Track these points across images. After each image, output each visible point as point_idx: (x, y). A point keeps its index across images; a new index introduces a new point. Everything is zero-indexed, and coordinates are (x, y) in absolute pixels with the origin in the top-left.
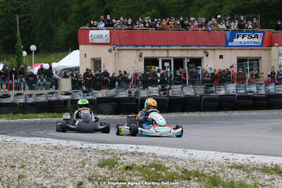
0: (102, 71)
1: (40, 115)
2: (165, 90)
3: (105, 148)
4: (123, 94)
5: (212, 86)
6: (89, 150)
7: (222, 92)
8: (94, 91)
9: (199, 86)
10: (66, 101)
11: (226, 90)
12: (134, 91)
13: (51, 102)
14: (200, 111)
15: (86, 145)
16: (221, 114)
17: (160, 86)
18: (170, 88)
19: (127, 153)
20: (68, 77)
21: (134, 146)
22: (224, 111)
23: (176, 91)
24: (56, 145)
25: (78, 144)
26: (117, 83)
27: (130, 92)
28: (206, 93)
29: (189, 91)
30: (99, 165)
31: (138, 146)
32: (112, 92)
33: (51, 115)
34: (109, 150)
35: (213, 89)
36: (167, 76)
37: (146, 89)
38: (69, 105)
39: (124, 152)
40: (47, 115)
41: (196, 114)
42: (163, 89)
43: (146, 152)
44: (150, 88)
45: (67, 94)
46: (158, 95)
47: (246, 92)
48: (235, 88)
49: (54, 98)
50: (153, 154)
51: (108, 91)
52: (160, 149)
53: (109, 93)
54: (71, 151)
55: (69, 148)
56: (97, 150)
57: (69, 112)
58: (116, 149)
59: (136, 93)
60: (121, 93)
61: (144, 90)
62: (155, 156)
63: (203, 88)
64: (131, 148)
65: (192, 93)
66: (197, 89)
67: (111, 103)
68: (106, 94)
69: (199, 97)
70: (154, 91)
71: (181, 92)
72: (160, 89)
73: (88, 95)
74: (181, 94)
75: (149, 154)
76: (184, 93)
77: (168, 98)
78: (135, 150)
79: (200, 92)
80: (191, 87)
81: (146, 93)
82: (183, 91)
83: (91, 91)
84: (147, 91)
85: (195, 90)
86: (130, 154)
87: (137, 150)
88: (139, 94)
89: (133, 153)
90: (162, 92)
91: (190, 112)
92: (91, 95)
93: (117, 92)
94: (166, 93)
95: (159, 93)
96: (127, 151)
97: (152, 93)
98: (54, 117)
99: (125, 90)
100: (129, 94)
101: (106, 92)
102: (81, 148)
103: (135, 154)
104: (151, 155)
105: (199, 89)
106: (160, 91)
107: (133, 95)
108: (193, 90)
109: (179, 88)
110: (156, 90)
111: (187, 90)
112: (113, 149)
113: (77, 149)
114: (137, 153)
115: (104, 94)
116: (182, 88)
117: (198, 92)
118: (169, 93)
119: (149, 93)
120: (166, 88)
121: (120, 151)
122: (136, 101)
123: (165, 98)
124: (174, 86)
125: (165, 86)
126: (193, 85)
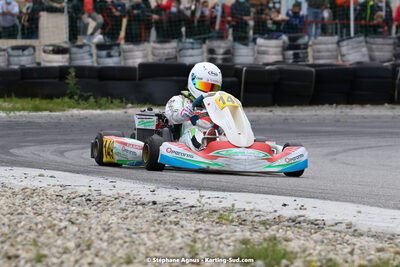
2: (297, 47)
3: (216, 205)
4: (195, 55)
8: (124, 46)
9: (379, 41)
12: (221, 47)
17: (285, 38)
19: (278, 221)
21: (288, 200)
23: (324, 50)
24: (84, 190)
27: (211, 51)
28: (398, 56)
29: (354, 53)
31: (301, 201)
32: (169, 48)
33: (28, 102)
34: (232, 210)
37: (251, 45)
38: (71, 80)
39: (270, 217)
40: (19, 103)
41: (385, 111)
42: (293, 45)
44: (260, 41)
45: (58, 50)
46: (280, 58)
49: (25, 60)
50: (349, 226)
51: (158, 45)
52: (360, 212)
53: (162, 51)
54: (130, 210)
55: (124, 202)
56: (198, 209)
57: (71, 97)
58: (247, 209)
59: (227, 52)
60: (190, 52)
61: (246, 45)
62: (355, 230)
63: (389, 44)
64: (285, 205)
65: (364, 55)
66: (374, 46)
67: (175, 78)
68: (154, 55)
69: (390, 68)
70: (272, 50)
71: (335, 53)
72: (286, 45)
73: (109, 56)
74: (337, 58)
75: (336, 224)
76: (343, 56)
77: (313, 70)
78: (296, 213)
79: (382, 54)
80: (361, 42)
81: (251, 53)
82: (340, 51)
83: (118, 45)
84: (253, 49)
85: (370, 50)
86: (286, 223)
87: (302, 213)
88: (233, 55)
89: (293, 221)
90: (291, 52)
91: (368, 106)
92: (117, 54)
93: (180, 50)
94: (301, 55)
95: (283, 55)
96: (277, 214)
97: (264, 53)
98: (37, 109)
99: (201, 44)
100: (210, 56)
101: (154, 48)
102: (154, 203)
103: (299, 223)
104: (342, 227)
105: (380, 46)
106: (285, 48)
107: (220, 57)
108: (364, 50)
109: (332, 43)
110: (276, 47)
111: (353, 48)
112: (236, 207)
113: (143, 204)
114: (305, 221)
115: (150, 53)
116: (338, 43)
117: (377, 54)
118: (307, 57)
119: (259, 53)
120: (301, 41)
121: (258, 213)
122: (235, 76)
123: (307, 68)
124: (320, 39)
125: (297, 38)
126: (366, 36)
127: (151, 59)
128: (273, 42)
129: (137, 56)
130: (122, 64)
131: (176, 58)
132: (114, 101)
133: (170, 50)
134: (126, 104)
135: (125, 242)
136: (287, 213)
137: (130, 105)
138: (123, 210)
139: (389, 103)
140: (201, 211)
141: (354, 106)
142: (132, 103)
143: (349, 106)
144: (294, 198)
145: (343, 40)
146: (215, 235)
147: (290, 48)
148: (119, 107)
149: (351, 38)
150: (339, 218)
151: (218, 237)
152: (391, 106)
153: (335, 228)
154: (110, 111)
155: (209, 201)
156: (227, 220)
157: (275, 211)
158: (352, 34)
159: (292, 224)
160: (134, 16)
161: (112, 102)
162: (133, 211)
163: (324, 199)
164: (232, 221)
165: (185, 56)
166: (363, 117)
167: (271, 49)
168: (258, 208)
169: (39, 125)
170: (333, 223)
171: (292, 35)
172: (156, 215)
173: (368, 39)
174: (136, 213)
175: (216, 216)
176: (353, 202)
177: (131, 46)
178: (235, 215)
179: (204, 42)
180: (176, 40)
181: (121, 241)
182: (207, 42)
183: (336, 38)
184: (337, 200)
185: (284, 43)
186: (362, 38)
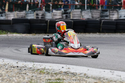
2: (67, 13)
3: (39, 67)
4: (32, 16)
5: (106, 11)
7: (115, 17)
8: (7, 13)
9: (95, 11)
11: (118, 14)
12: (40, 13)
14: (100, 32)
16: (118, 35)
17: (63, 10)
19: (60, 73)
22: (120, 32)
27: (37, 15)
28: (101, 16)
34: (44, 69)
35: (108, 13)
39: (58, 72)
41: (97, 35)
42: (65, 12)
51: (19, 12)
52: (88, 70)
53: (20, 14)
54: (9, 69)
55: (7, 66)
56: (33, 69)
58: (50, 69)
59: (43, 15)
60: (30, 15)
61: (49, 12)
62: (87, 76)
63: (99, 12)
64: (63, 67)
65: (90, 16)
66: (93, 13)
67: (25, 24)
68: (17, 16)
69: (99, 20)
71: (80, 15)
72: (63, 13)
73: (2, 16)
74: (81, 17)
75: (81, 74)
76: (83, 16)
77: (72, 21)
78: (67, 70)
79: (96, 16)
80: (89, 11)
81: (51, 15)
82: (82, 15)
83: (5, 12)
84: (52, 14)
85: (92, 14)
86: (63, 74)
87: (69, 70)
88: (45, 16)
89: (66, 73)
90: (65, 15)
91: (91, 33)
92: (4, 15)
93: (27, 14)
94: (68, 16)
95: (62, 16)
96: (60, 71)
97: (56, 15)
99: (34, 12)
100: (37, 16)
101: (17, 13)
102: (18, 67)
103: (68, 73)
104: (83, 75)
105: (95, 13)
106: (63, 14)
107: (40, 17)
108: (90, 14)
109: (79, 12)
110: (60, 13)
111: (86, 14)
112: (46, 68)
113: (14, 67)
114: (70, 73)
115: (16, 15)
116: (81, 12)
117: (94, 16)
118: (70, 16)
119: (54, 15)
120: (68, 11)
121: (53, 70)
122: (46, 23)
123: (70, 21)
124: (75, 10)
126: (91, 9)
127: (16, 17)
128: (59, 12)
129: (12, 16)
130: (6, 19)
131: (25, 17)
132: (4, 32)
133: (23, 14)
134: (8, 32)
135: (7, 80)
136: (64, 70)
137: (9, 33)
138: (7, 69)
139: (98, 33)
140: (34, 70)
141: (87, 33)
142: (10, 32)
143: (85, 34)
144: (66, 65)
145: (83, 11)
146: (39, 78)
148: (5, 34)
149: (86, 10)
150: (81, 72)
151: (40, 79)
152: (99, 33)
153: (80, 75)
154: (2, 35)
155: (37, 66)
156: (43, 72)
157: (60, 70)
158: (86, 9)
159: (65, 74)
160: (10, 2)
161: (3, 32)
162: (10, 70)
163: (76, 65)
164: (45, 73)
165: (28, 16)
166: (90, 37)
167: (58, 14)
168: (53, 68)
170: (79, 73)
171: (65, 9)
172: (18, 71)
173: (91, 11)
174: (11, 70)
175: (39, 71)
176: (86, 66)
177: (9, 13)
178: (45, 71)
179: (35, 11)
180: (25, 11)
181: (6, 80)
182: (36, 11)
183: (80, 10)
184: (81, 66)
185: (62, 12)
186: (89, 10)
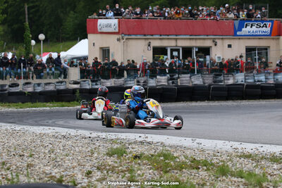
0: (111, 61)
1: (48, 104)
2: (174, 79)
3: (113, 137)
4: (132, 83)
5: (220, 75)
6: (98, 138)
7: (231, 81)
9: (207, 76)
10: (74, 91)
11: (234, 79)
12: (142, 80)
13: (59, 92)
14: (209, 100)
15: (94, 135)
16: (230, 103)
18: (179, 78)
19: (135, 143)
20: (76, 66)
21: (143, 135)
22: (233, 100)
23: (185, 80)
25: (87, 133)
26: (125, 72)
27: (138, 82)
28: (214, 82)
29: (197, 80)
30: (108, 154)
31: (147, 135)
32: (120, 82)
33: (60, 104)
34: (118, 139)
35: (222, 78)
36: (176, 65)
38: (78, 94)
39: (133, 141)
40: (56, 104)
41: (204, 104)
43: (155, 141)
44: (158, 77)
45: (75, 83)
46: (166, 84)
47: (255, 81)
48: (243, 77)
49: (62, 87)
50: (162, 143)
52: (168, 138)
53: (118, 82)
54: (79, 140)
55: (78, 137)
56: (106, 139)
57: (77, 101)
58: (125, 138)
59: (145, 82)
60: (129, 82)
62: (164, 145)
63: (211, 77)
64: (140, 137)
65: (201, 82)
66: (205, 78)
67: (120, 92)
68: (115, 84)
69: (208, 86)
70: (163, 81)
71: (189, 81)
73: (96, 85)
74: (190, 83)
75: (157, 143)
76: (192, 82)
78: (143, 140)
79: (208, 81)
80: (199, 77)
81: (154, 82)
82: (191, 80)
84: (155, 80)
85: (203, 79)
86: (138, 143)
87: (145, 139)
88: (147, 83)
90: (171, 81)
91: (199, 102)
92: (99, 84)
93: (126, 82)
94: (175, 82)
95: (168, 82)
96: (136, 140)
97: (160, 82)
98: (63, 106)
101: (115, 81)
102: (90, 137)
103: (143, 143)
104: (159, 144)
105: (207, 78)
106: (168, 80)
107: (142, 84)
108: (201, 80)
109: (188, 77)
110: (165, 79)
112: (121, 138)
113: (85, 138)
114: (145, 142)
115: (113, 83)
116: (190, 77)
117: (206, 81)
118: (178, 83)
119: (158, 82)
120: (175, 77)
121: (128, 140)
123: (174, 87)
124: (183, 75)
125: (173, 76)
127: (113, 85)
128: (164, 77)
131: (124, 85)
139: (207, 101)
141: (193, 102)
143: (191, 102)
145: (192, 76)
147: (171, 79)
149: (196, 75)
150: (158, 141)
155: (111, 136)
156: (116, 143)
158: (196, 73)
159: (140, 143)
164: (118, 143)
165: (127, 84)
166: (195, 106)
168: (129, 138)
169: (62, 112)
173: (202, 75)
177: (105, 81)
178: (119, 141)
183: (189, 75)
185: (168, 77)
186: (200, 75)
